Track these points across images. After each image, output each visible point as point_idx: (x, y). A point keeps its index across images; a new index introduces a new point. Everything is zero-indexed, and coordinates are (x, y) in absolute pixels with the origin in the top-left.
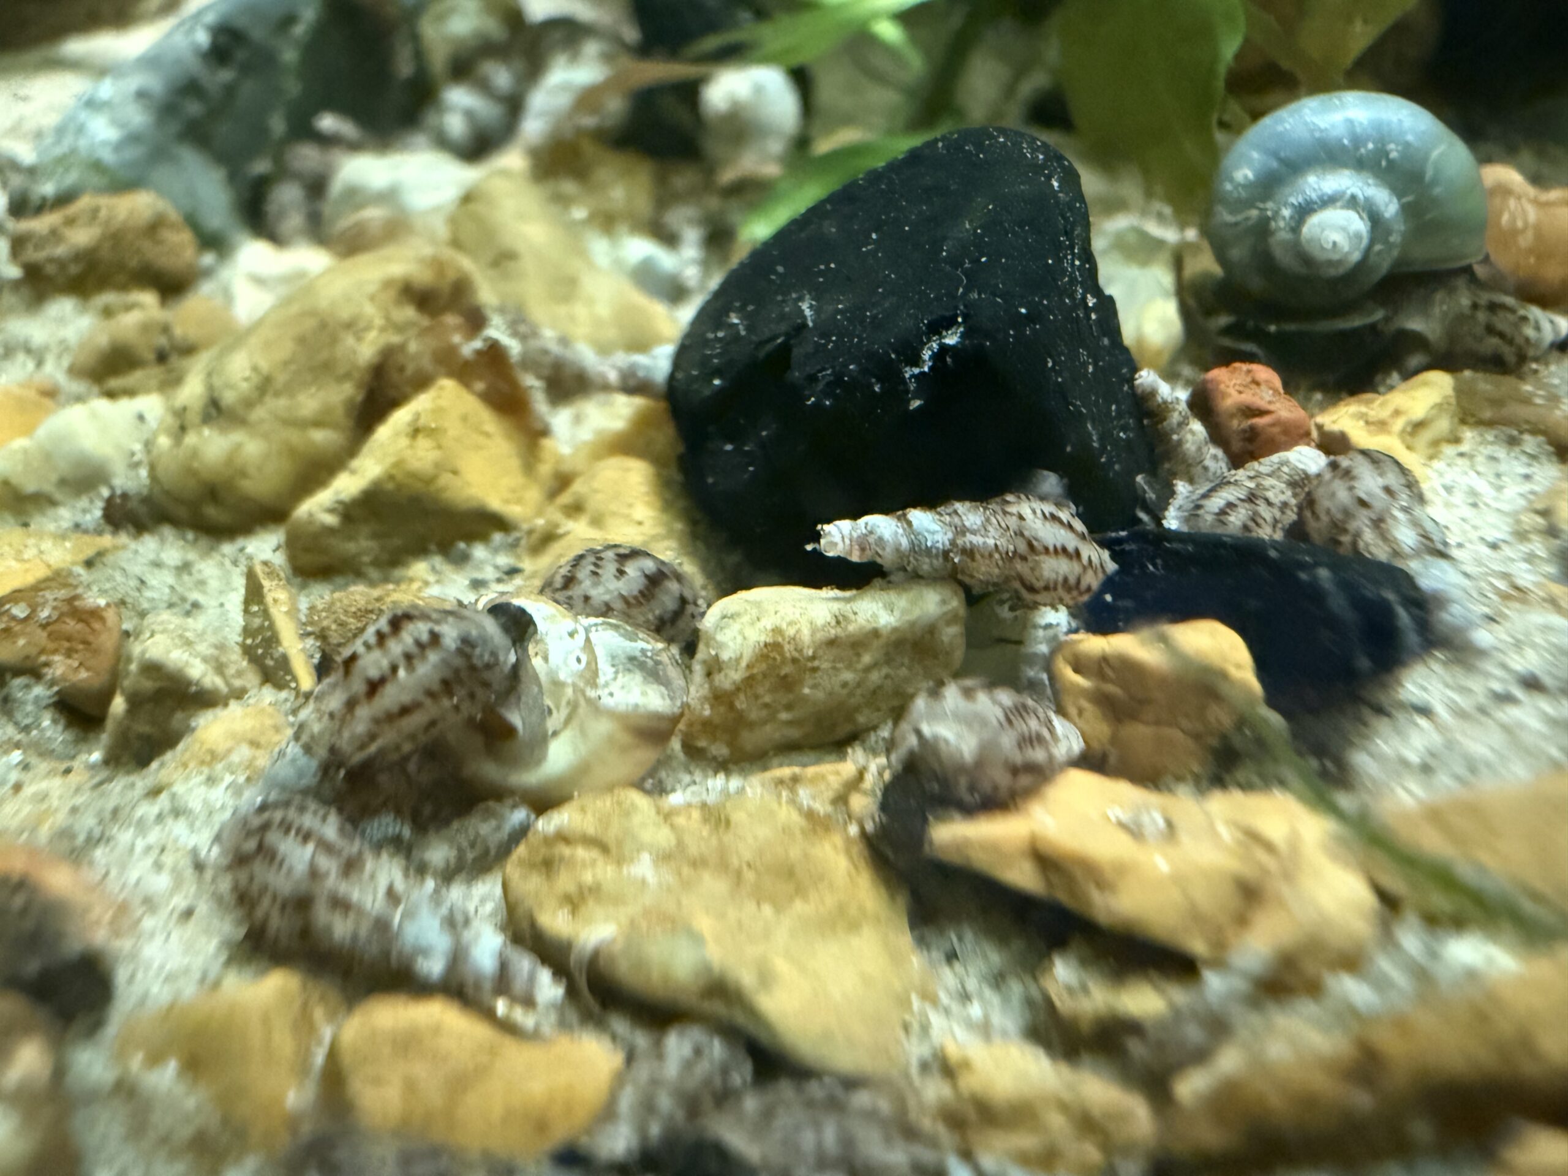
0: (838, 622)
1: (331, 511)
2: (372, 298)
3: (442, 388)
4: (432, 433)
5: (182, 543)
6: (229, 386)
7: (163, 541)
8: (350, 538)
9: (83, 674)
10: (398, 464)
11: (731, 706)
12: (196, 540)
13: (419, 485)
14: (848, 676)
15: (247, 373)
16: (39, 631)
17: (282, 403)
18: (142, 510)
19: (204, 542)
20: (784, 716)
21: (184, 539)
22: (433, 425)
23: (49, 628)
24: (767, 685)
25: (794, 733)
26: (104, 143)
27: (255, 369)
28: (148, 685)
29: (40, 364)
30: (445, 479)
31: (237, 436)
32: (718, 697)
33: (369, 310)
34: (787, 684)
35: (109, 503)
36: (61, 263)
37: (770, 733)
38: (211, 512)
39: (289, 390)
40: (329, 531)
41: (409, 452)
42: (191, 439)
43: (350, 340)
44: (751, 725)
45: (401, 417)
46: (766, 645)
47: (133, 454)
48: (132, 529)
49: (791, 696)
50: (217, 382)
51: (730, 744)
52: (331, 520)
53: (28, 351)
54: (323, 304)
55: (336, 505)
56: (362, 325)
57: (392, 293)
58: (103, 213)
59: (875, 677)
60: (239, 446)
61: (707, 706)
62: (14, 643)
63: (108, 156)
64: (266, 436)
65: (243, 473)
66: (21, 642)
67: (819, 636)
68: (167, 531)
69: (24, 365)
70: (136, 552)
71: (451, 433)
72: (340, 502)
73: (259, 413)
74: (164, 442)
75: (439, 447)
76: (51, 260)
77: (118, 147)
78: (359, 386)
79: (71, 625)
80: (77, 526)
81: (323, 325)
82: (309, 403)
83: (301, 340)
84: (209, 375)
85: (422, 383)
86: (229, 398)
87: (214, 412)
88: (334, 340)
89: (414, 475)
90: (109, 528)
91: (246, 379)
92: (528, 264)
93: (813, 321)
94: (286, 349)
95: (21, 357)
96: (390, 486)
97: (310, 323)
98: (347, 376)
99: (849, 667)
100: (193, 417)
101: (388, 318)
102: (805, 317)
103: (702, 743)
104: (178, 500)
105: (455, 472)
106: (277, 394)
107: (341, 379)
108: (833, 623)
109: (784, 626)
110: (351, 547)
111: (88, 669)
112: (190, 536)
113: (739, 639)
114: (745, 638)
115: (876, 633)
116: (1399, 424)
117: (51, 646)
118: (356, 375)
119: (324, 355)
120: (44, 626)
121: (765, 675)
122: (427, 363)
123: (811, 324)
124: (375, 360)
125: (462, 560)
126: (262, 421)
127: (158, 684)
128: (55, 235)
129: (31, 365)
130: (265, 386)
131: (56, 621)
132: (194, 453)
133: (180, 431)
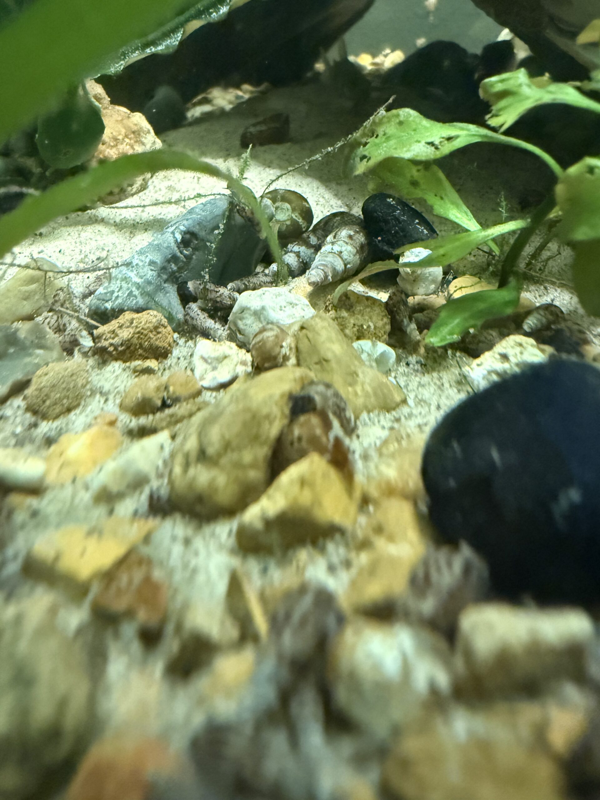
1: (260, 519)
2: (276, 403)
3: (313, 458)
4: (310, 485)
5: (184, 523)
6: (211, 444)
8: (268, 536)
12: (190, 521)
15: (219, 439)
17: (235, 455)
18: (166, 505)
19: (194, 523)
22: (310, 481)
27: (222, 437)
29: (106, 400)
30: (316, 509)
31: (215, 472)
33: (275, 409)
35: (151, 497)
36: (116, 347)
38: (198, 508)
39: (239, 449)
41: (299, 494)
42: (192, 471)
43: (266, 426)
45: (293, 471)
47: (158, 467)
48: (162, 514)
50: (205, 441)
52: (259, 524)
53: (101, 393)
54: (254, 405)
56: (272, 418)
58: (135, 321)
60: (215, 478)
62: (122, 599)
64: (227, 473)
65: (216, 492)
68: (178, 517)
69: (99, 402)
71: (319, 484)
73: (224, 460)
74: (178, 470)
75: (313, 493)
76: (111, 345)
78: (270, 449)
80: (136, 513)
81: (254, 417)
82: (247, 456)
86: (211, 451)
87: (202, 457)
88: (259, 425)
89: (301, 507)
90: (151, 514)
92: (334, 364)
94: (236, 428)
95: (98, 397)
97: (248, 416)
98: (265, 443)
100: (192, 459)
104: (184, 500)
106: (233, 450)
107: (262, 444)
112: (187, 517)
118: (270, 443)
119: (255, 431)
122: (304, 443)
125: (322, 550)
126: (225, 464)
128: (114, 334)
129: (102, 402)
130: (227, 446)
132: (194, 479)
133: (187, 466)
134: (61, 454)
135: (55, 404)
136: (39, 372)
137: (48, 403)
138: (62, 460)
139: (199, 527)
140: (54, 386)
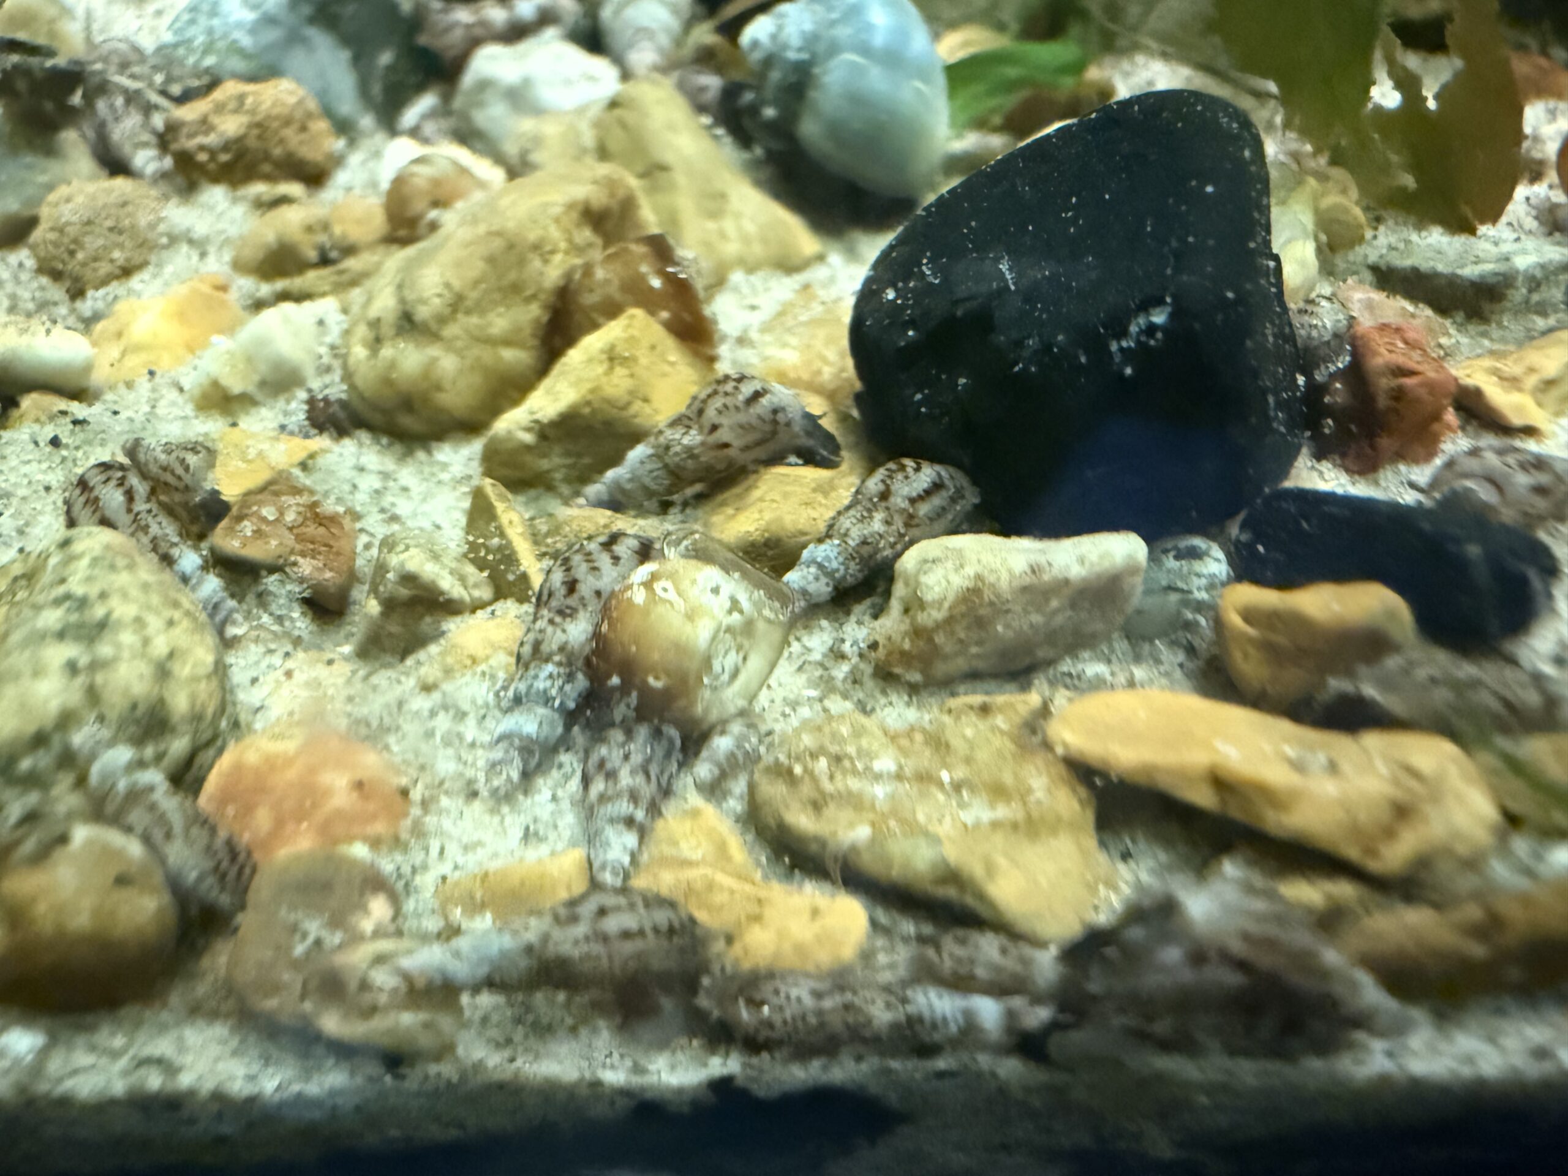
0: (1033, 572)
1: (528, 429)
2: (557, 220)
3: (633, 317)
4: (625, 361)
5: (378, 447)
6: (423, 301)
7: (361, 445)
8: (545, 456)
9: (328, 575)
10: (593, 391)
11: (930, 640)
12: (390, 445)
13: (615, 412)
14: (1037, 618)
15: (438, 291)
16: (287, 532)
17: (474, 320)
18: (342, 415)
19: (398, 448)
20: (974, 650)
21: (378, 443)
22: (627, 354)
23: (295, 531)
24: (964, 623)
25: (980, 665)
26: (239, 25)
27: (447, 285)
28: (404, 592)
29: (203, 255)
30: (637, 406)
31: (434, 351)
32: (917, 632)
33: (555, 233)
34: (980, 623)
35: (310, 405)
36: (213, 153)
37: (960, 664)
38: (407, 421)
39: (479, 308)
40: (528, 448)
41: (604, 380)
42: (387, 352)
43: (537, 263)
44: (945, 658)
45: (592, 343)
46: (968, 589)
47: (321, 357)
48: (335, 434)
49: (983, 634)
50: (410, 296)
51: (923, 672)
52: (528, 438)
53: (191, 242)
54: (511, 224)
55: (532, 425)
56: (548, 248)
57: (575, 215)
58: (249, 101)
59: (1059, 620)
60: (434, 361)
61: (907, 640)
62: (267, 543)
63: (246, 41)
64: (459, 353)
65: (439, 388)
66: (274, 543)
67: (1016, 583)
68: (364, 436)
69: (189, 258)
70: (341, 455)
71: (644, 361)
72: (537, 422)
73: (450, 331)
74: (359, 352)
75: (632, 376)
76: (202, 148)
77: (253, 30)
78: (546, 307)
79: (311, 530)
80: (283, 427)
81: (511, 246)
82: (500, 322)
83: (491, 260)
84: (400, 287)
85: (612, 310)
86: (423, 313)
87: (407, 326)
88: (522, 262)
89: (608, 401)
90: (314, 431)
91: (439, 295)
92: (680, 177)
93: (1015, 284)
94: (478, 267)
95: (184, 248)
96: (587, 410)
97: (498, 244)
98: (534, 297)
99: (1039, 610)
100: (387, 330)
101: (570, 241)
102: (1007, 280)
103: (897, 670)
104: (375, 407)
105: (646, 400)
106: (468, 312)
107: (529, 300)
108: (1029, 572)
109: (986, 574)
110: (545, 464)
111: (331, 570)
112: (385, 441)
113: (944, 583)
114: (948, 582)
115: (1066, 582)
116: (1532, 381)
117: (298, 547)
118: (543, 296)
119: (512, 276)
120: (291, 529)
121: (963, 616)
122: (614, 291)
123: (1013, 288)
124: (561, 283)
126: (457, 338)
127: (413, 592)
128: (205, 124)
129: (195, 258)
130: (457, 304)
131: (299, 526)
132: (392, 365)
133: (376, 343)
134: (119, 335)
135: (96, 259)
136: (52, 197)
137: (80, 256)
138: (124, 341)
139: (409, 453)
140: (89, 222)
